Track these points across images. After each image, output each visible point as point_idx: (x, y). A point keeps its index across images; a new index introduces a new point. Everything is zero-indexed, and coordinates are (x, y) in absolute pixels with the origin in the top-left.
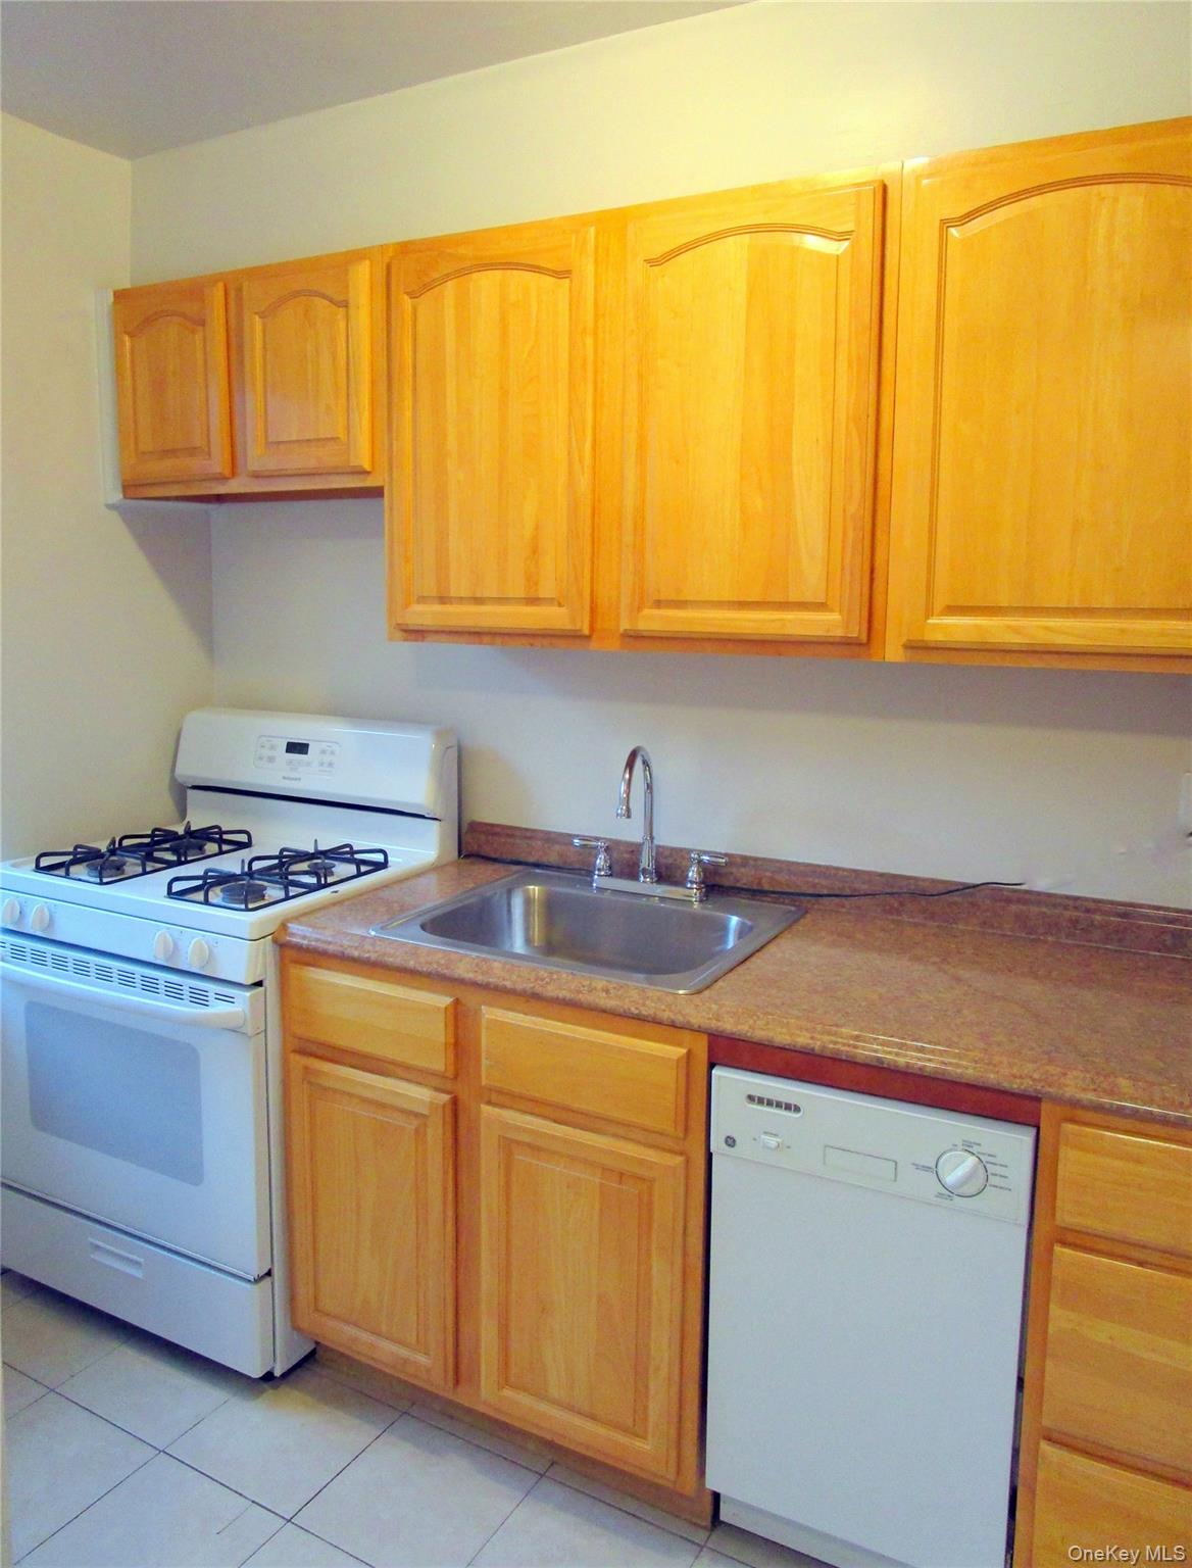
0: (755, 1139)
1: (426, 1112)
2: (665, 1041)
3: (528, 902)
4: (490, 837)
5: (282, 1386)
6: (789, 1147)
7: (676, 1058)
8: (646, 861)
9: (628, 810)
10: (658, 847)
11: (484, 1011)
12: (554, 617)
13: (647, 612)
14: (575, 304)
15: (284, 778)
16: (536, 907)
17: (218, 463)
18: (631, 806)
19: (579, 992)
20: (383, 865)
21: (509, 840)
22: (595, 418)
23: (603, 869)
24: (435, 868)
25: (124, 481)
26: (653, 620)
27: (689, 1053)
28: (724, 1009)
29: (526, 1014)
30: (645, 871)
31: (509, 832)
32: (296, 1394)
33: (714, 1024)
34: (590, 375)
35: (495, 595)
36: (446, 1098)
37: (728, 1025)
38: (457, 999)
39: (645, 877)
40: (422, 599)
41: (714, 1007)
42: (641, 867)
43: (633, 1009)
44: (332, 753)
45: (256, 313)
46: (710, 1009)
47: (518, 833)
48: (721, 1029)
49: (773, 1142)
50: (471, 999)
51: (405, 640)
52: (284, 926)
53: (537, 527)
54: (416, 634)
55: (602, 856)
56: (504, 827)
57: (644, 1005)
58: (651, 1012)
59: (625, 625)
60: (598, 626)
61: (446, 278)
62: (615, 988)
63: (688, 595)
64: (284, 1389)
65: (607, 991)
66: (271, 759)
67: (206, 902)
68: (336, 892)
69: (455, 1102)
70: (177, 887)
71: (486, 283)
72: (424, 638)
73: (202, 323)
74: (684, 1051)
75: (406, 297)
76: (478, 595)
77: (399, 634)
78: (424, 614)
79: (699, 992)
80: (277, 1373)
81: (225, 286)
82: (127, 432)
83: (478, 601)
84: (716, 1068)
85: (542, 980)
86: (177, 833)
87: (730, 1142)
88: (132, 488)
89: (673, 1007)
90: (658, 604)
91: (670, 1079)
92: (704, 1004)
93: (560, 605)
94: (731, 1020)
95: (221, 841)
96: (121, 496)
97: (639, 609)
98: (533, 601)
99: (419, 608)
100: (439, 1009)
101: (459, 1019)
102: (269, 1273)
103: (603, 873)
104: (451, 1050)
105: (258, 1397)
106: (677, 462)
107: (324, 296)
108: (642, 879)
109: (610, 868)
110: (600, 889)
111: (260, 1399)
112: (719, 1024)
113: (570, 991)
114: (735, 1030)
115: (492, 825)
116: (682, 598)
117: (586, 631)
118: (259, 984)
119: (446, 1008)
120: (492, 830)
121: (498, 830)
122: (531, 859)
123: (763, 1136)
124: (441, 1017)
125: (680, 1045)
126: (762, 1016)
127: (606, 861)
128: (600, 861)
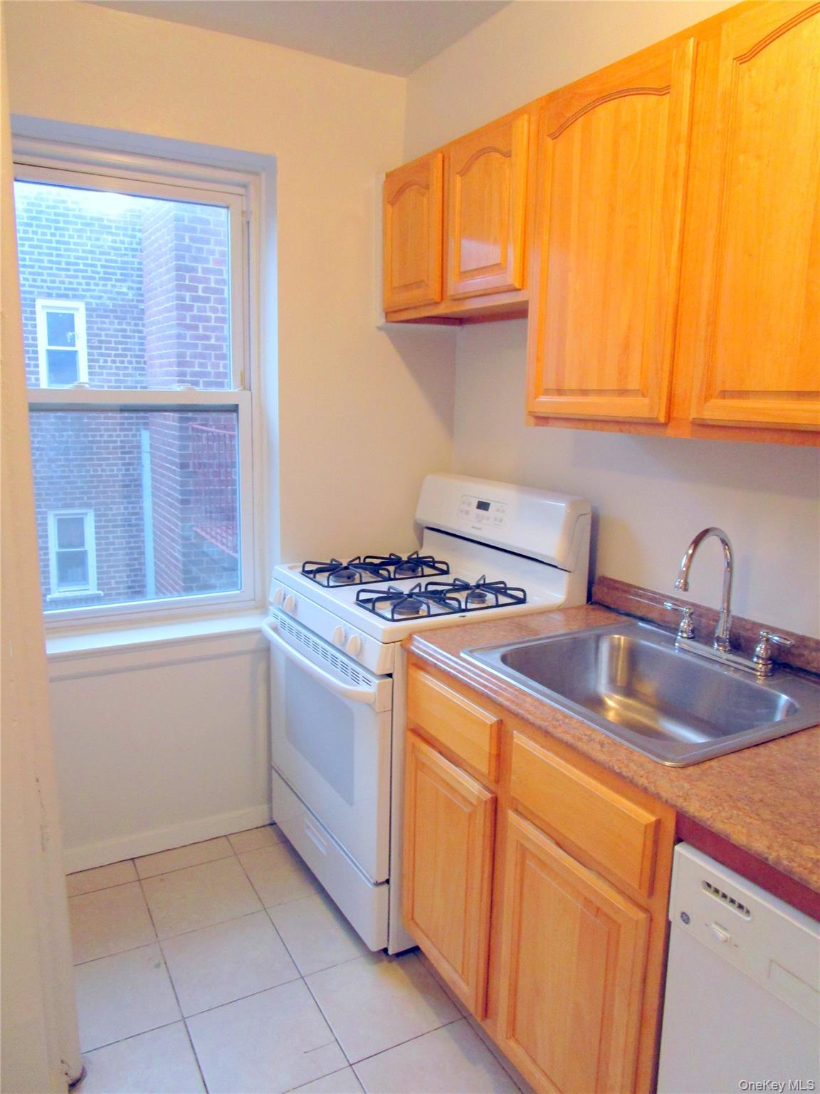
0: (707, 925)
1: (475, 802)
2: (639, 804)
3: (614, 649)
4: (611, 591)
5: (394, 962)
6: (736, 946)
7: (645, 824)
8: (721, 631)
9: (686, 583)
10: (733, 617)
11: (515, 736)
12: (637, 407)
13: (713, 401)
14: (673, 117)
15: (473, 527)
16: (622, 654)
17: (434, 293)
18: (690, 581)
19: (580, 739)
20: (522, 601)
21: (624, 595)
22: (684, 221)
23: (685, 632)
24: (561, 609)
25: (384, 309)
26: (718, 410)
27: (658, 824)
28: (693, 791)
29: (542, 747)
30: (718, 639)
31: (626, 588)
32: (400, 971)
33: (680, 802)
34: (681, 183)
35: (595, 388)
36: (489, 796)
37: (693, 808)
38: (502, 720)
39: (719, 645)
40: (547, 392)
41: (687, 786)
42: (716, 635)
43: (616, 768)
44: (503, 511)
45: (457, 173)
46: (683, 787)
47: (633, 590)
48: (685, 810)
49: (722, 934)
50: (510, 722)
51: (537, 425)
52: (410, 638)
53: (629, 328)
54: (542, 420)
55: (685, 621)
56: (623, 584)
57: (627, 766)
58: (630, 775)
59: (693, 415)
60: (675, 414)
61: (575, 118)
62: (609, 744)
63: (750, 385)
64: (395, 965)
65: (602, 745)
66: (467, 513)
67: (373, 611)
68: (464, 616)
69: (495, 801)
70: (363, 596)
71: (604, 112)
72: (548, 423)
73: (427, 187)
74: (653, 819)
75: (549, 139)
76: (584, 388)
77: (532, 420)
78: (547, 403)
79: (684, 767)
80: (390, 952)
81: (443, 157)
82: (387, 273)
83: (584, 392)
84: (680, 844)
85: (558, 721)
86: (401, 558)
87: (685, 918)
88: (391, 313)
89: (651, 775)
90: (724, 394)
91: (638, 841)
92: (678, 781)
93: (643, 395)
94: (697, 804)
95: (433, 567)
96: (384, 321)
97: (706, 399)
98: (623, 392)
99: (543, 399)
100: (485, 724)
101: (500, 735)
102: (388, 881)
103: (685, 635)
104: (493, 759)
105: (376, 963)
106: (750, 255)
107: (496, 150)
108: (716, 646)
109: (693, 631)
110: (682, 650)
111: (378, 965)
112: (685, 804)
113: (574, 736)
114: (696, 814)
115: (616, 581)
116: (744, 388)
117: (662, 420)
118: (390, 675)
119: (491, 725)
120: (614, 585)
121: (617, 585)
122: (639, 614)
123: (714, 926)
124: (488, 731)
125: (652, 812)
126: (727, 809)
127: (689, 626)
128: (684, 624)
